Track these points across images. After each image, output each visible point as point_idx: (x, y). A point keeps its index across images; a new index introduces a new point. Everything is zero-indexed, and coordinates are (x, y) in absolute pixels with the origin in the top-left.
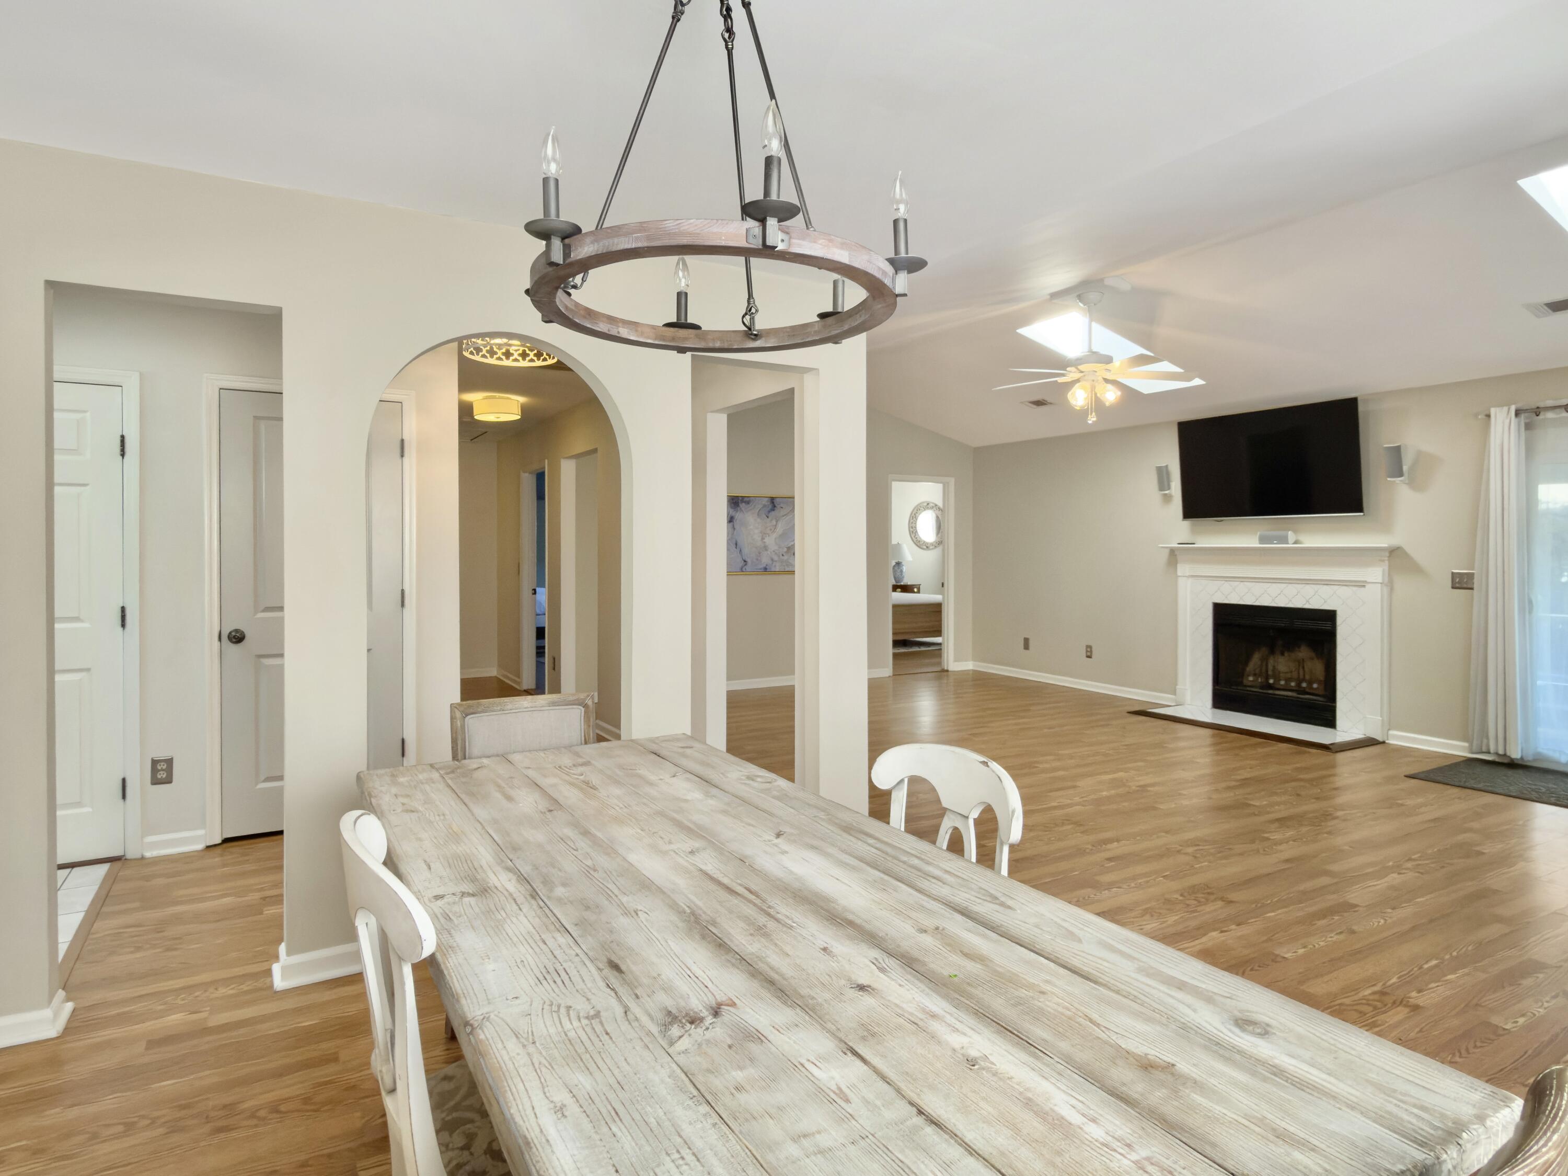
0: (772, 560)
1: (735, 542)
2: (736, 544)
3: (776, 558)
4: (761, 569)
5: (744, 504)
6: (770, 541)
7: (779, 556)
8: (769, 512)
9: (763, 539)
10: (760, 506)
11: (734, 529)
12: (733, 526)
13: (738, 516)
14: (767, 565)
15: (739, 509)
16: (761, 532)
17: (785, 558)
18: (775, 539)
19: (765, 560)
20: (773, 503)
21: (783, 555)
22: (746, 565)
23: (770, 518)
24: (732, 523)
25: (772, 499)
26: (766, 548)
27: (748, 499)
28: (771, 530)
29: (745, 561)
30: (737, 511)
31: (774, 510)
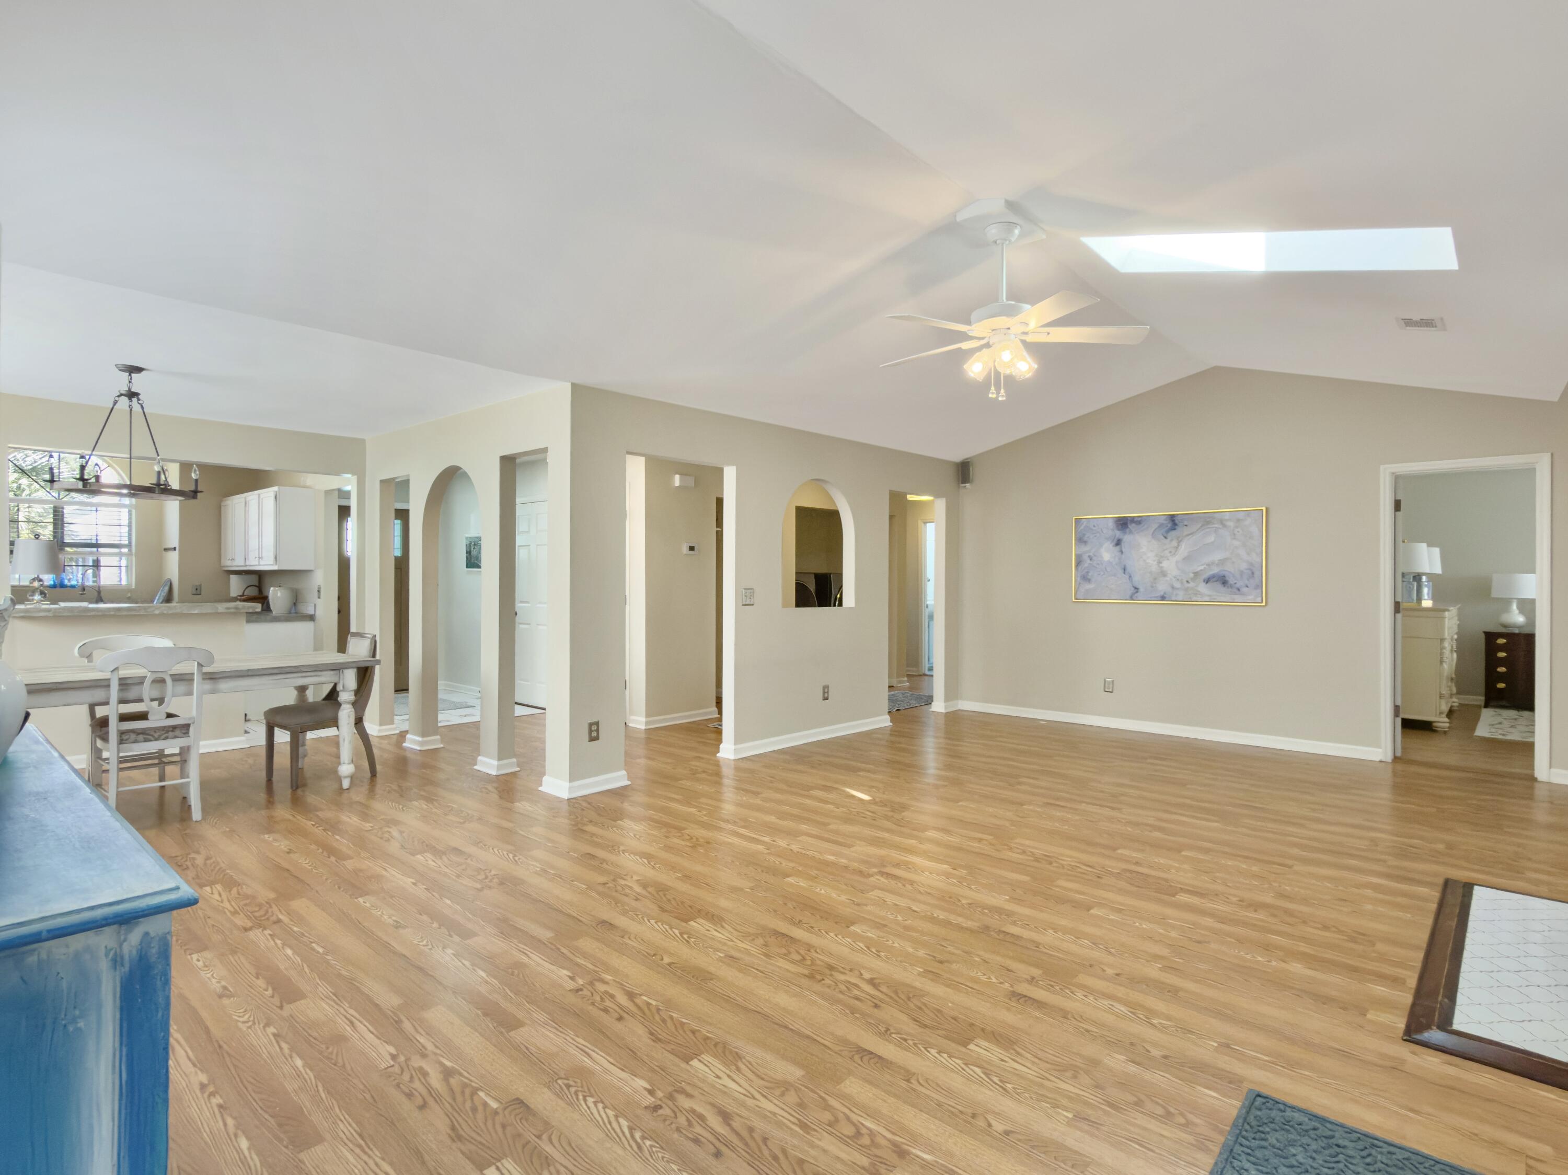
0: (1173, 588)
1: (1123, 567)
2: (1125, 570)
3: (1178, 585)
4: (1157, 597)
5: (1133, 525)
6: (1171, 565)
7: (1182, 583)
8: (1167, 532)
9: (1160, 562)
10: (1156, 526)
11: (1122, 552)
12: (1121, 548)
13: (1127, 538)
14: (1165, 593)
15: (1128, 530)
16: (1157, 555)
17: (1192, 584)
18: (1177, 562)
19: (1162, 587)
20: (1173, 521)
21: (1187, 582)
22: (1137, 592)
23: (1169, 538)
24: (1118, 547)
25: (1172, 518)
26: (1164, 574)
27: (1139, 519)
28: (1170, 552)
29: (1136, 588)
30: (1125, 533)
31: (1175, 529)
